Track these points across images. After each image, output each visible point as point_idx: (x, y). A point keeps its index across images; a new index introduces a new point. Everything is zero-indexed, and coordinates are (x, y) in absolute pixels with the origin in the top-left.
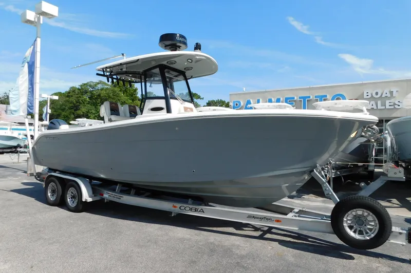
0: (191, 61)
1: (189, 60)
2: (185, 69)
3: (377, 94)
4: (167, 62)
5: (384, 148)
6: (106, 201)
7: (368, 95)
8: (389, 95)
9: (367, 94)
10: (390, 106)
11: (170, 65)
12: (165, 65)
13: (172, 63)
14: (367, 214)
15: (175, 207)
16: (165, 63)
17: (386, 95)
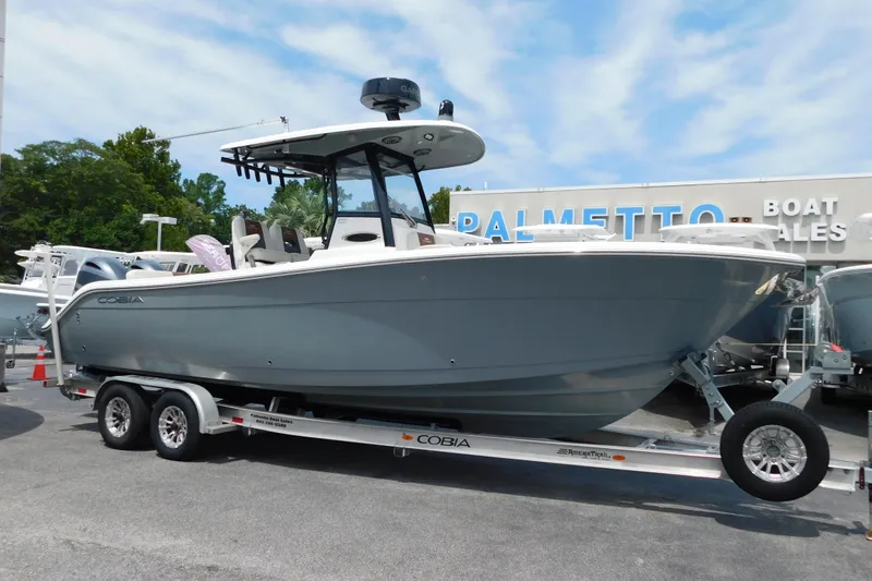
0: (430, 137)
1: (428, 136)
2: (415, 152)
3: (792, 206)
4: (383, 140)
5: (804, 329)
6: (250, 433)
7: (771, 210)
8: (817, 211)
9: (771, 207)
10: (819, 235)
11: (386, 146)
12: (377, 145)
13: (392, 142)
14: (785, 435)
15: (408, 438)
16: (378, 141)
17: (812, 211)
